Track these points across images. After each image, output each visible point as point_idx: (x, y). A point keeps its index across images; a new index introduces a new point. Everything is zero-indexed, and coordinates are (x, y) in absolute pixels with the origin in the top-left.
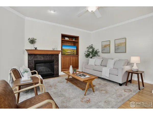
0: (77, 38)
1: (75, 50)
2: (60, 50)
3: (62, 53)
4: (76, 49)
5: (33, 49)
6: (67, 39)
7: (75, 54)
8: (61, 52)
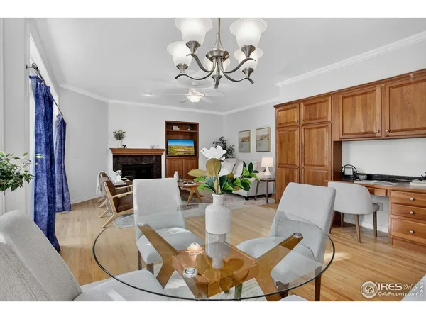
0: (194, 126)
1: (191, 147)
2: (164, 147)
3: (167, 154)
4: (193, 145)
5: (121, 147)
6: (175, 128)
7: (193, 153)
8: (165, 152)
